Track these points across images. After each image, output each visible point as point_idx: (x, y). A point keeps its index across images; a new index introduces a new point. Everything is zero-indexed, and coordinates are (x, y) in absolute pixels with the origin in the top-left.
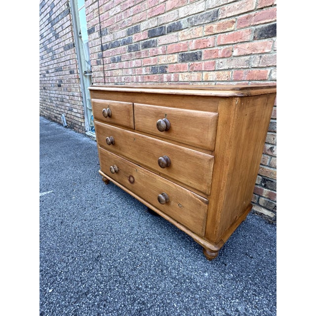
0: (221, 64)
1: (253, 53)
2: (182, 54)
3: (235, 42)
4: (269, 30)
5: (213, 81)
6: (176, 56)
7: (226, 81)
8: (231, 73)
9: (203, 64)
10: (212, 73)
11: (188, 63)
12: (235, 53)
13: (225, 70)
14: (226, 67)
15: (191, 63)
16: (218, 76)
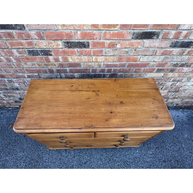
0: (108, 52)
1: (131, 47)
2: (68, 42)
3: (118, 39)
4: (143, 35)
5: (102, 62)
6: (60, 43)
7: (112, 62)
8: (115, 58)
9: (92, 51)
10: (100, 57)
11: (76, 50)
12: (118, 46)
13: (111, 56)
14: (112, 54)
15: (79, 50)
16: (106, 59)
